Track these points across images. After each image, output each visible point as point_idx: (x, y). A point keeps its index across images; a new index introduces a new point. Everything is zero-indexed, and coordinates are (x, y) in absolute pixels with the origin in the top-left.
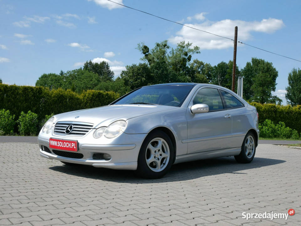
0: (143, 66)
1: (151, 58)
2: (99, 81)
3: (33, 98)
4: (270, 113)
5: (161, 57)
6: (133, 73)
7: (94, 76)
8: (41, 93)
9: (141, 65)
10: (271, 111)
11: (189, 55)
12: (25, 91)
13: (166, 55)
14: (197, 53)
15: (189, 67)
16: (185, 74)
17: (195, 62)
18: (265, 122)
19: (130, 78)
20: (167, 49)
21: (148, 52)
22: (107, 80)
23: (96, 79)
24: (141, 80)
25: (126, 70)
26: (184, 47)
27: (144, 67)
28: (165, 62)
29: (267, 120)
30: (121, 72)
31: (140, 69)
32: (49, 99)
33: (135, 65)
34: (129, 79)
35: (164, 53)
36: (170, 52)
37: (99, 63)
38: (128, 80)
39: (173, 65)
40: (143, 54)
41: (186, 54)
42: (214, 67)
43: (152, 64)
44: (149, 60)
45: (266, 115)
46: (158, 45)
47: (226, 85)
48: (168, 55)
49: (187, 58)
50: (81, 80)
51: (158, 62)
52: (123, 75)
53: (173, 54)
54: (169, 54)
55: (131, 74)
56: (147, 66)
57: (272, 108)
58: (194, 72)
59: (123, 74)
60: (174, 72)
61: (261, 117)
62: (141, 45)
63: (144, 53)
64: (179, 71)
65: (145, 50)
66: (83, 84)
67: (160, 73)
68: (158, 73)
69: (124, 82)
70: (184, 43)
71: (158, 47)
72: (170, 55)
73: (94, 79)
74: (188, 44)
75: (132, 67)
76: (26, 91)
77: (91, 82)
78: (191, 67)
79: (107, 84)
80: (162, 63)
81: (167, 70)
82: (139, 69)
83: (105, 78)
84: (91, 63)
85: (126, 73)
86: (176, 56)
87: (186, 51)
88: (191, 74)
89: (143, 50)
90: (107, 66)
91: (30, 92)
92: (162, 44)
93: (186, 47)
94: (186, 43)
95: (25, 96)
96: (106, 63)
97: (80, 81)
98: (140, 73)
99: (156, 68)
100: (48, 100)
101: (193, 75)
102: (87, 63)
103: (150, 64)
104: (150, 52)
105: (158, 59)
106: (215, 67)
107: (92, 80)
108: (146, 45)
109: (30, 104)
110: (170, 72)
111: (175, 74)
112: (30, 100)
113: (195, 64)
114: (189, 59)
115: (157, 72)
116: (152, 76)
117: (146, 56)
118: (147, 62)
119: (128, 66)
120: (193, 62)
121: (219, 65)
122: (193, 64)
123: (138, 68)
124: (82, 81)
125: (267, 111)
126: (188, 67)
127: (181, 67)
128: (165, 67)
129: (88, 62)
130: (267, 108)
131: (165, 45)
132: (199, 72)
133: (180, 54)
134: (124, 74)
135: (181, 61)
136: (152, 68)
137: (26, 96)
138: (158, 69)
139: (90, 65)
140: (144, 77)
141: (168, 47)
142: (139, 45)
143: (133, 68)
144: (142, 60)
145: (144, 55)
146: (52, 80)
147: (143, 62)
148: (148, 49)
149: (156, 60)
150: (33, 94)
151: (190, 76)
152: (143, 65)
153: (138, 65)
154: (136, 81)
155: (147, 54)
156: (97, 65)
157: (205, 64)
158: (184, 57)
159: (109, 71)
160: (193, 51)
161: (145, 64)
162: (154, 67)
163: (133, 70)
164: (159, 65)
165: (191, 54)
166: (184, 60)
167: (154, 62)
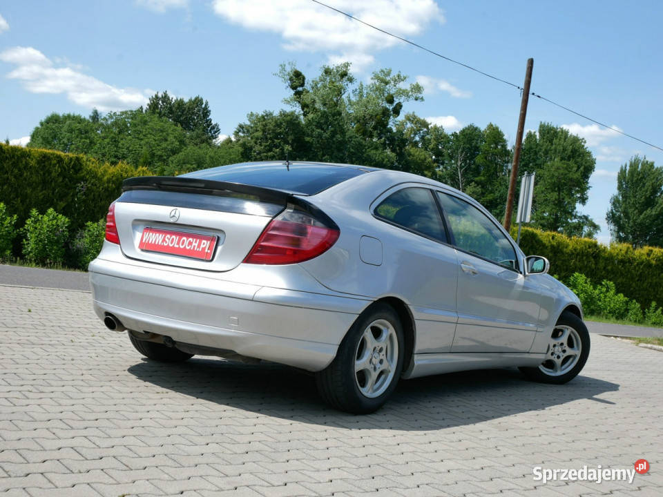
0: (289, 118)
1: (308, 101)
2: (182, 142)
3: (61, 179)
4: (585, 258)
5: (332, 99)
6: (264, 131)
7: (172, 131)
8: (80, 169)
9: (283, 114)
10: (587, 255)
11: (396, 101)
12: (44, 162)
13: (344, 97)
14: (416, 99)
15: (394, 130)
16: (384, 145)
17: (410, 120)
18: (572, 278)
19: (256, 143)
20: (350, 84)
21: (302, 85)
22: (203, 142)
23: (175, 137)
24: (283, 149)
25: (248, 123)
26: (387, 83)
27: (290, 122)
28: (340, 114)
29: (576, 274)
30: (237, 126)
31: (281, 123)
32: (96, 185)
33: (271, 114)
34: (252, 143)
35: (340, 92)
36: (353, 92)
37: (186, 101)
38: (251, 148)
39: (358, 121)
40: (289, 89)
41: (390, 100)
42: (453, 135)
43: (311, 116)
44: (304, 106)
45: (574, 263)
46: (327, 72)
47: (476, 179)
48: (348, 96)
49: (391, 108)
50: (141, 136)
51: (325, 112)
52: (241, 134)
53: (361, 95)
54: (352, 95)
55: (259, 134)
56: (297, 117)
57: (589, 247)
58: (403, 142)
59: (240, 131)
60: (359, 138)
61: (565, 267)
62: (288, 69)
63: (294, 88)
64: (371, 136)
65: (297, 79)
66: (144, 148)
67: (326, 139)
68: (321, 138)
69: (241, 150)
70: (388, 74)
71: (328, 79)
72: (354, 99)
73: (171, 138)
74: (399, 76)
75: (263, 117)
76: (46, 163)
77: (164, 145)
78: (398, 131)
79: (201, 152)
80: (334, 115)
81: (343, 132)
82: (278, 125)
83: (198, 137)
84: (165, 98)
85: (248, 131)
86: (368, 102)
87: (393, 91)
88: (398, 145)
89: (291, 79)
90: (206, 108)
91: (55, 165)
92: (338, 71)
93: (392, 82)
94: (394, 74)
95: (42, 173)
96: (204, 102)
97: (138, 138)
98: (280, 134)
99: (319, 126)
100: (95, 188)
101: (401, 149)
102: (156, 96)
103: (305, 115)
104: (307, 86)
105: (325, 105)
106: (455, 135)
107: (166, 140)
108: (299, 69)
109: (53, 193)
110: (351, 137)
111: (360, 144)
112: (53, 184)
113: (409, 125)
114: (397, 111)
115: (320, 136)
116: (308, 142)
117: (298, 94)
118: (297, 109)
119: (252, 114)
120: (404, 119)
121: (463, 132)
122: (403, 124)
123: (276, 122)
124: (142, 139)
125: (578, 254)
126: (390, 131)
127: (375, 128)
128: (339, 125)
129: (160, 95)
130: (579, 248)
131: (344, 75)
132: (416, 144)
133: (377, 98)
134: (244, 132)
135: (376, 116)
136: (309, 123)
137: (44, 174)
138: (322, 129)
139: (163, 102)
140: (288, 144)
141: (351, 80)
142: (283, 67)
143: (265, 119)
144: (288, 102)
145: (293, 92)
146: (71, 131)
147: (288, 109)
148: (304, 78)
149: (318, 105)
150: (62, 171)
151: (393, 150)
152: (288, 115)
153: (276, 113)
154: (270, 150)
155: (300, 89)
156: (180, 103)
157: (432, 125)
158: (387, 106)
159: (209, 122)
160: (408, 93)
161: (293, 113)
162: (314, 123)
163: (265, 125)
164: (327, 118)
165: (401, 101)
166: (385, 113)
167: (315, 110)
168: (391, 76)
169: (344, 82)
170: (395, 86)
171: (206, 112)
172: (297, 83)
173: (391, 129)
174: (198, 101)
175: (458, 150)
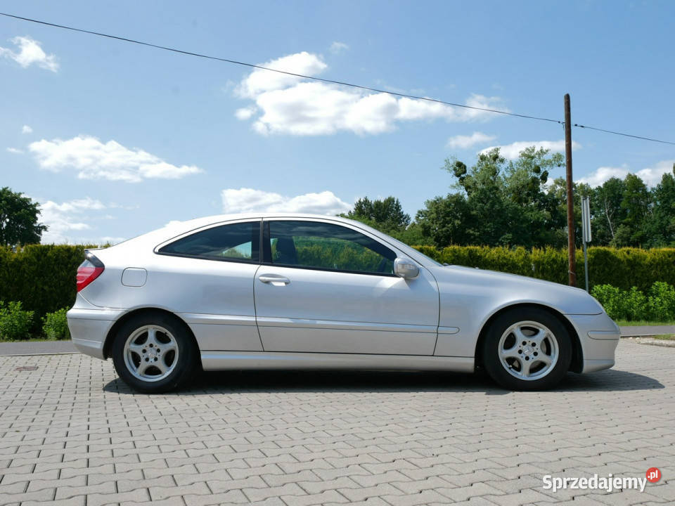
0: (455, 199)
1: (470, 184)
5: (488, 178)
6: (436, 212)
9: (450, 197)
10: (667, 264)
11: (542, 170)
13: (500, 174)
14: (559, 166)
15: (546, 193)
16: (539, 207)
17: (559, 184)
18: (653, 287)
19: (433, 223)
20: (502, 165)
21: (465, 172)
22: (393, 228)
24: (453, 224)
25: (424, 208)
26: (533, 158)
27: (457, 200)
28: (497, 189)
29: (657, 283)
30: (417, 213)
31: (450, 204)
33: (441, 198)
34: (430, 224)
35: (495, 172)
36: (506, 169)
37: (382, 201)
38: (430, 227)
39: (513, 192)
40: (455, 177)
41: (537, 170)
42: (597, 189)
43: (473, 194)
44: (467, 188)
46: (483, 158)
47: (624, 221)
48: (503, 175)
49: (539, 177)
51: (483, 189)
52: (421, 218)
53: (513, 171)
54: (505, 172)
55: (434, 215)
56: (462, 197)
58: (555, 202)
59: (420, 216)
60: (516, 205)
61: (645, 278)
62: (452, 162)
63: (458, 175)
64: (526, 202)
65: (460, 169)
67: (488, 210)
68: (483, 209)
69: (421, 229)
70: (533, 150)
71: (484, 163)
72: (508, 175)
74: (541, 151)
78: (550, 193)
80: (490, 190)
81: (501, 203)
82: (448, 206)
83: (389, 226)
84: (366, 202)
85: (426, 214)
86: (519, 175)
87: (538, 164)
88: (551, 205)
89: (455, 169)
90: (397, 204)
92: (490, 156)
93: (537, 156)
94: (537, 149)
96: (396, 200)
98: (450, 212)
99: (480, 200)
101: (554, 207)
102: (360, 201)
103: (468, 194)
104: (469, 172)
105: (484, 183)
106: (599, 188)
108: (460, 161)
110: (508, 205)
111: (516, 209)
113: (559, 188)
114: (544, 178)
115: (482, 208)
116: (474, 215)
117: (462, 179)
118: (462, 191)
119: (428, 202)
120: (554, 184)
121: (606, 184)
122: (553, 187)
123: (445, 204)
125: (657, 264)
126: (543, 194)
127: (528, 195)
128: (496, 197)
129: (362, 201)
130: (657, 258)
131: (496, 158)
132: (565, 202)
133: (526, 170)
134: (423, 216)
135: (528, 184)
136: (472, 200)
138: (484, 203)
139: (365, 205)
140: (458, 219)
141: (502, 161)
142: (447, 161)
143: (436, 203)
144: (453, 187)
145: (458, 179)
147: (454, 192)
148: (465, 167)
149: (480, 186)
151: (548, 210)
152: (455, 197)
153: (445, 197)
154: (444, 227)
155: (463, 176)
156: (378, 204)
157: (579, 185)
158: (534, 175)
159: (401, 215)
160: (551, 162)
161: (458, 194)
162: (476, 200)
163: (437, 208)
164: (485, 193)
165: (547, 169)
166: (535, 181)
167: (476, 189)
168: (535, 152)
169: (497, 164)
170: (540, 158)
171: (398, 207)
172: (460, 171)
173: (543, 193)
174: (390, 201)
175: (604, 200)
